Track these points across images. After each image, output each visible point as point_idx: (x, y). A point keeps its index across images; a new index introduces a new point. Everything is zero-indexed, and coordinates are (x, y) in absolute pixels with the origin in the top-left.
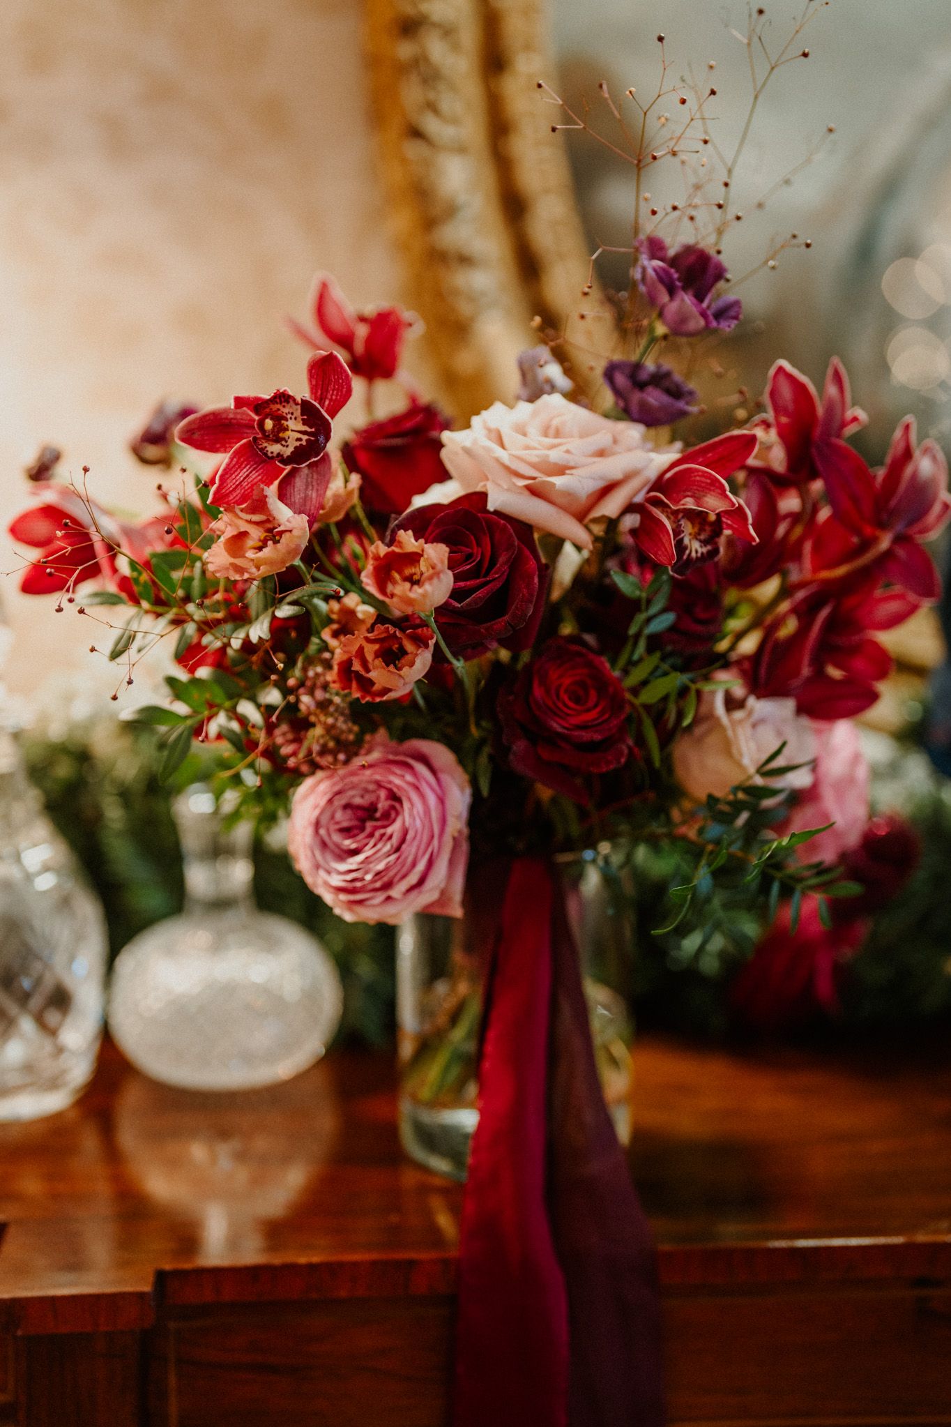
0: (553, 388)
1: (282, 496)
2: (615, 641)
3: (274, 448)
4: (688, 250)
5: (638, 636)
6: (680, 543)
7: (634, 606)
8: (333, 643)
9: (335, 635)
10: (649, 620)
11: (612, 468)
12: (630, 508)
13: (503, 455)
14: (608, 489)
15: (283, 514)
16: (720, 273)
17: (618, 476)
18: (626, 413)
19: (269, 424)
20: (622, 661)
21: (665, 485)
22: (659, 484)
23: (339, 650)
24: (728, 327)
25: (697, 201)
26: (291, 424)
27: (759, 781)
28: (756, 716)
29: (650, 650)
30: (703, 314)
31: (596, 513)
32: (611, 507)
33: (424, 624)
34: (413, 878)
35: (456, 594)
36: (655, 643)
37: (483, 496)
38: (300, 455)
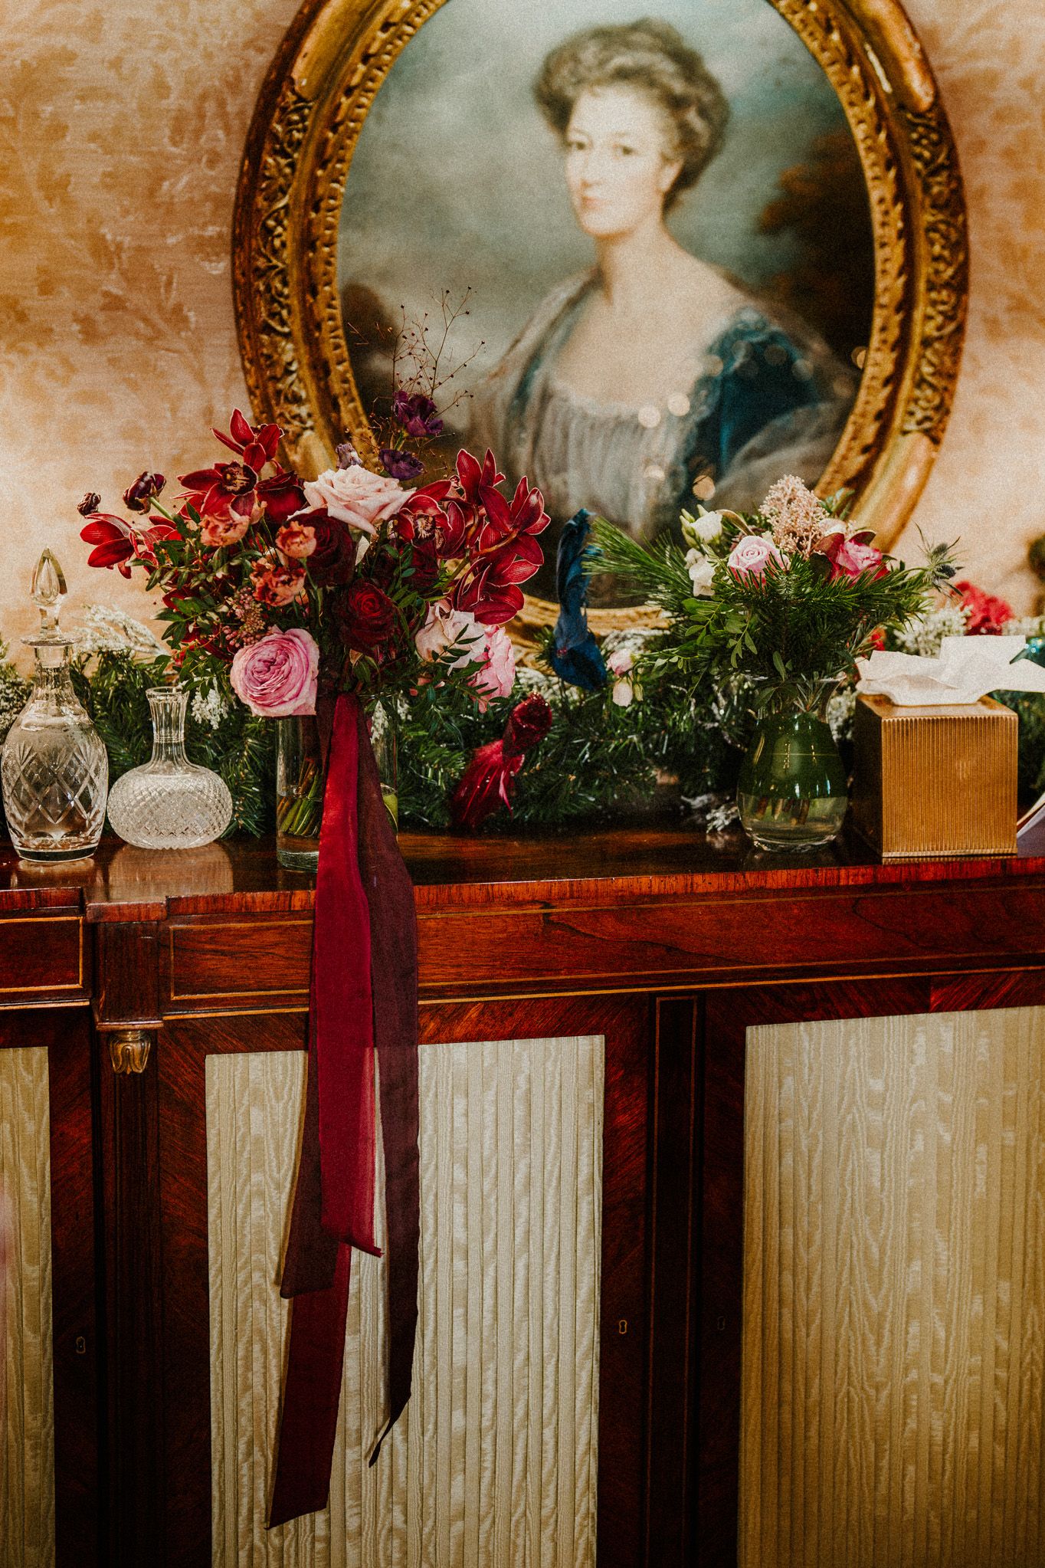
0: (355, 463)
1: (235, 508)
2: (387, 580)
3: (231, 488)
4: (417, 396)
5: (398, 578)
6: (416, 530)
7: (395, 563)
8: (255, 580)
9: (256, 576)
10: (403, 570)
11: (383, 498)
12: (392, 517)
13: (334, 491)
14: (383, 507)
15: (236, 516)
16: (433, 408)
17: (387, 501)
18: (388, 473)
19: (229, 476)
20: (391, 589)
21: (411, 506)
22: (406, 505)
23: (259, 582)
24: (437, 434)
25: (421, 373)
26: (238, 476)
27: (457, 646)
28: (454, 620)
29: (403, 585)
30: (425, 427)
31: (378, 518)
32: (385, 515)
33: (301, 566)
34: (294, 691)
35: (316, 552)
36: (405, 581)
37: (325, 510)
38: (243, 490)
